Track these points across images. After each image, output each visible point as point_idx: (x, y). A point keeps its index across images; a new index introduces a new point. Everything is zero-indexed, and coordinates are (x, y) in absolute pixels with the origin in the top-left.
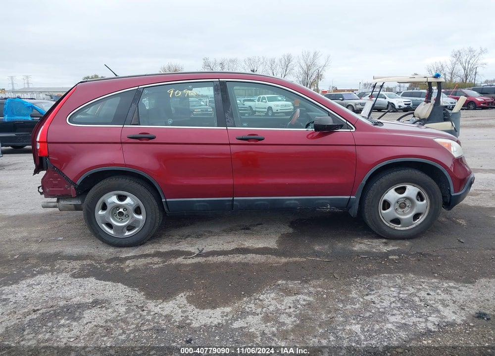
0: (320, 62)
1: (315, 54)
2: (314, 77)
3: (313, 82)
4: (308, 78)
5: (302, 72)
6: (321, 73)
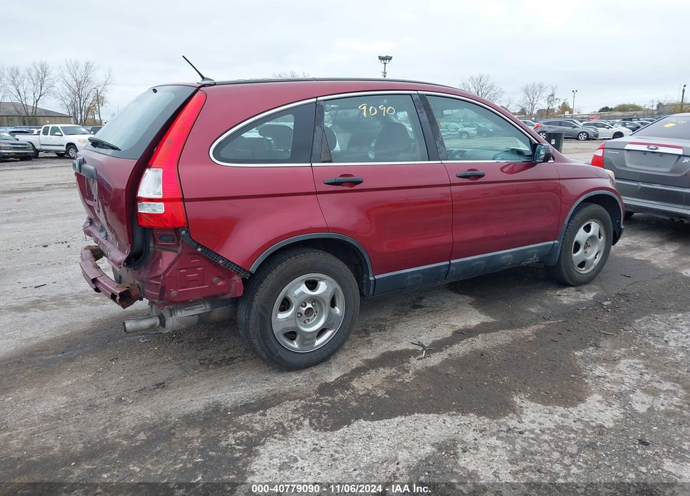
0: (98, 77)
1: (88, 67)
2: (90, 100)
3: (89, 108)
4: (82, 102)
5: (69, 91)
6: (101, 95)
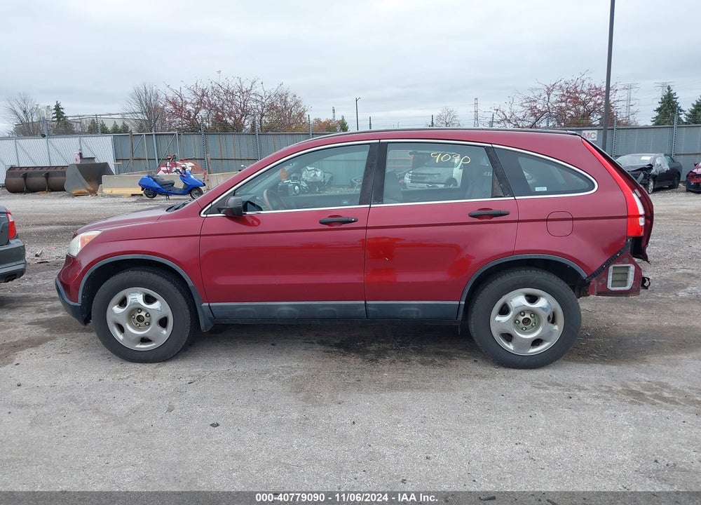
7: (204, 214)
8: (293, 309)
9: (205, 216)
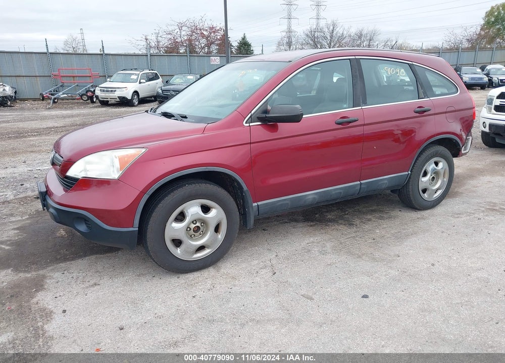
7: (246, 123)
8: (316, 196)
9: (248, 125)
